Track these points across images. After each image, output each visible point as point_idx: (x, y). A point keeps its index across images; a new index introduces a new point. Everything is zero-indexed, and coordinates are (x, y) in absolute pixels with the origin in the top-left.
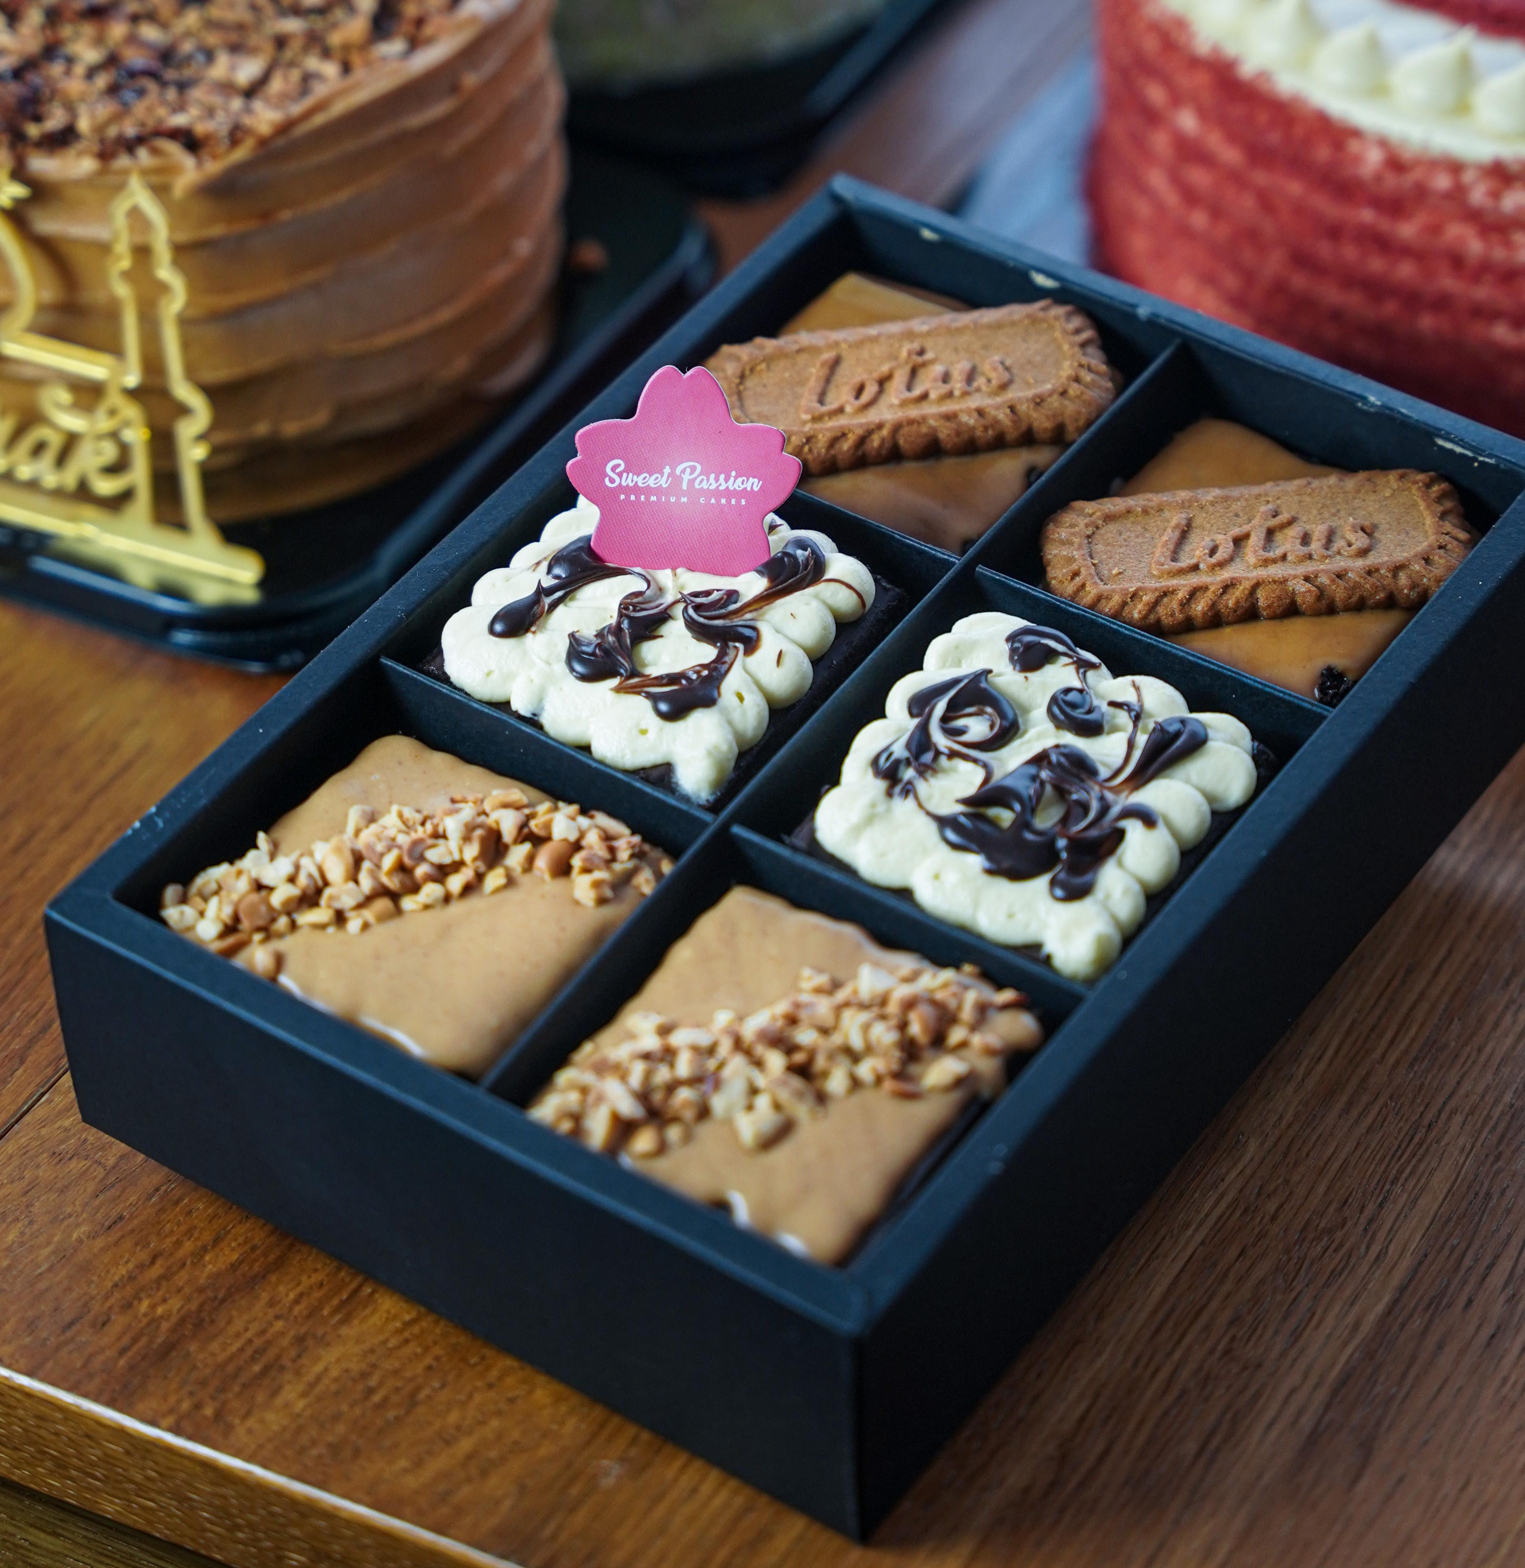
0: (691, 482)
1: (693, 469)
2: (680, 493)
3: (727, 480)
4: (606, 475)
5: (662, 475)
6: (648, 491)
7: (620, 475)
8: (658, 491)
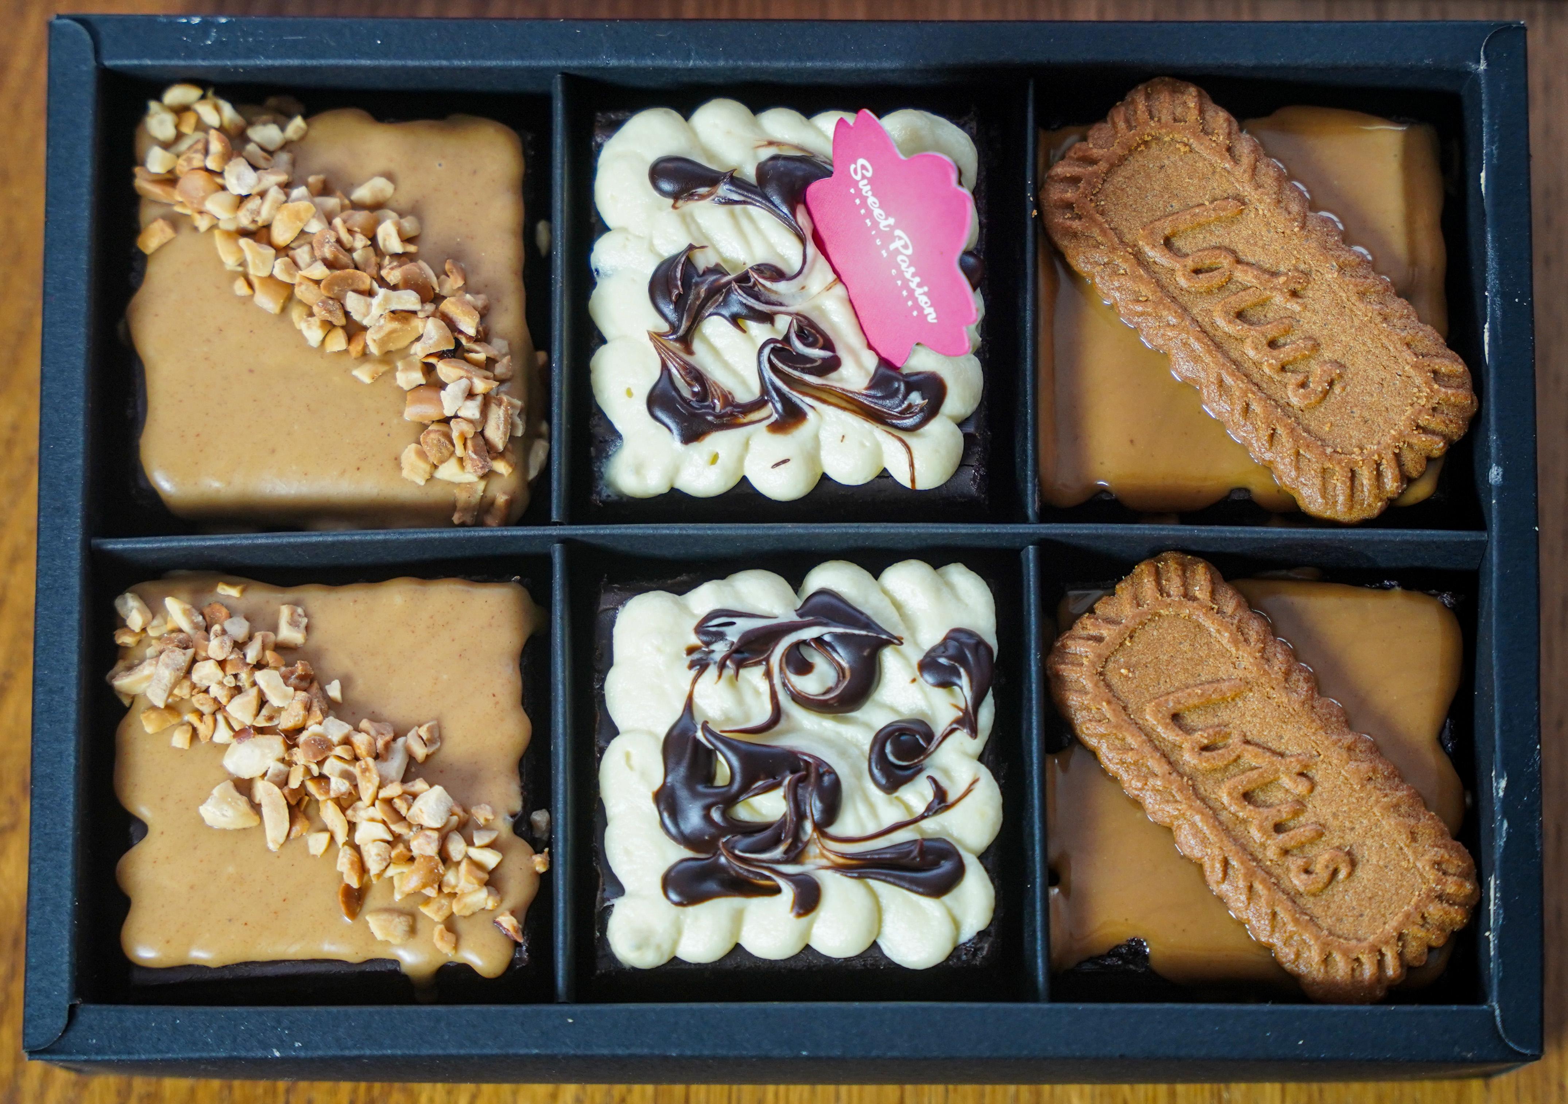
0: (897, 252)
1: (906, 247)
2: (885, 246)
3: (920, 285)
4: (856, 164)
5: (886, 219)
6: (869, 213)
7: (864, 177)
8: (875, 224)
